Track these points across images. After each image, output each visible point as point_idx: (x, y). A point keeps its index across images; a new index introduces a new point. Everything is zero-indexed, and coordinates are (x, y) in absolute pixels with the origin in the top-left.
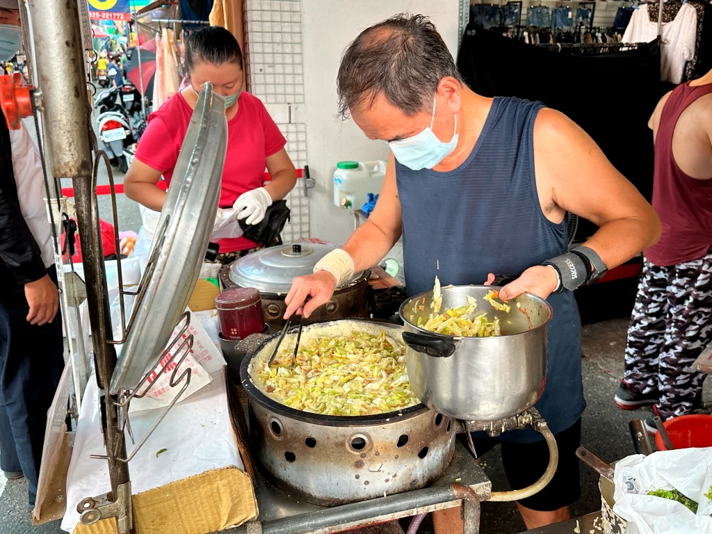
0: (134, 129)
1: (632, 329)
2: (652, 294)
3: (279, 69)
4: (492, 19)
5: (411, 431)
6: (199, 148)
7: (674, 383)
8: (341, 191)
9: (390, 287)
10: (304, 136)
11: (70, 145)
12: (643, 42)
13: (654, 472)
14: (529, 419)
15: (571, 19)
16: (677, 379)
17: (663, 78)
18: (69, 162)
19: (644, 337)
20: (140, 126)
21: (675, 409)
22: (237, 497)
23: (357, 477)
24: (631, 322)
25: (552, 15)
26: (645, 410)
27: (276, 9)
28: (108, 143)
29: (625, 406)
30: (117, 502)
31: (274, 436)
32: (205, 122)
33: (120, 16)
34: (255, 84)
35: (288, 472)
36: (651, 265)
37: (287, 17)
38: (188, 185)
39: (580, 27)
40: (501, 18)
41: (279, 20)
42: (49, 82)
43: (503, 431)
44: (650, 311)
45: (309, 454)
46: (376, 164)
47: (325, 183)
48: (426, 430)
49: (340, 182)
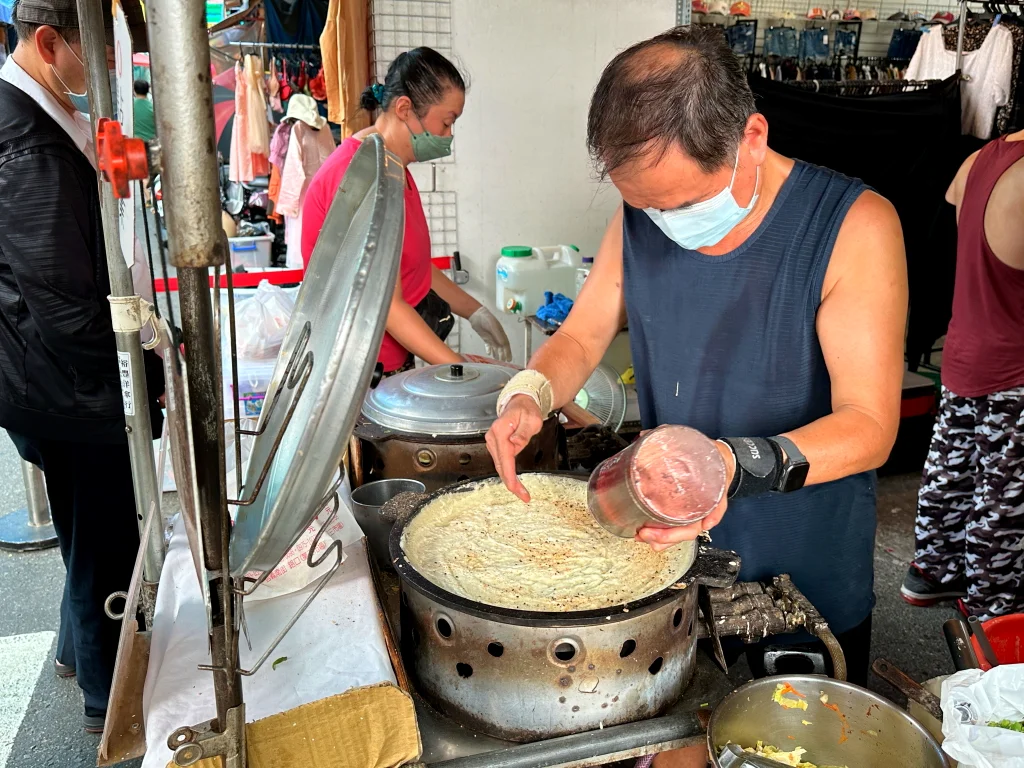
1: (925, 489)
2: (953, 437)
5: (640, 635)
6: (375, 227)
7: (988, 566)
8: (506, 288)
9: (586, 427)
10: (454, 210)
11: (200, 220)
12: (935, 78)
13: (997, 695)
14: (802, 619)
15: (827, 46)
16: (992, 559)
17: (965, 130)
18: (196, 246)
19: (941, 501)
21: (990, 604)
22: (392, 728)
23: (562, 700)
24: (923, 480)
25: (800, 39)
26: (945, 606)
29: (916, 600)
30: (225, 733)
31: (441, 640)
32: (382, 191)
35: (461, 692)
36: (952, 396)
38: (362, 280)
39: (839, 56)
42: (173, 132)
43: (765, 634)
44: (951, 463)
45: (493, 665)
46: (556, 250)
47: (482, 277)
48: (660, 633)
49: (506, 275)
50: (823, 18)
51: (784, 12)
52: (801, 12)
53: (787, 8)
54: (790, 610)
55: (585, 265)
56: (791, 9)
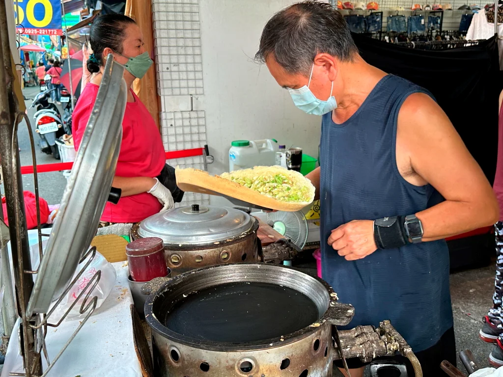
0: (65, 123)
3: (182, 67)
4: (358, 27)
5: (292, 355)
6: (99, 101)
8: (235, 165)
10: (204, 121)
12: (483, 39)
14: (397, 346)
15: (424, 25)
17: (502, 68)
20: (69, 121)
25: (408, 22)
27: (179, 19)
28: (43, 135)
31: (173, 362)
32: (105, 81)
33: (54, 32)
34: (163, 80)
37: (188, 26)
38: (90, 131)
39: (431, 31)
40: (366, 25)
41: (182, 28)
43: (374, 357)
46: (264, 142)
47: (222, 159)
48: (305, 355)
49: (235, 157)
50: (421, 10)
51: (398, 7)
52: (408, 7)
53: (400, 5)
54: (390, 341)
55: (281, 150)
56: (402, 5)
